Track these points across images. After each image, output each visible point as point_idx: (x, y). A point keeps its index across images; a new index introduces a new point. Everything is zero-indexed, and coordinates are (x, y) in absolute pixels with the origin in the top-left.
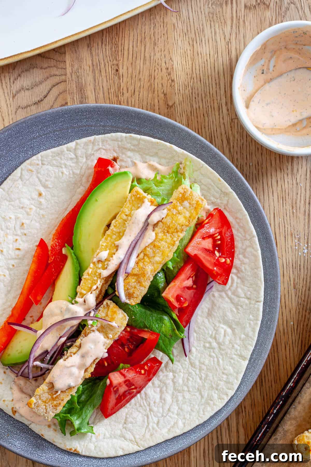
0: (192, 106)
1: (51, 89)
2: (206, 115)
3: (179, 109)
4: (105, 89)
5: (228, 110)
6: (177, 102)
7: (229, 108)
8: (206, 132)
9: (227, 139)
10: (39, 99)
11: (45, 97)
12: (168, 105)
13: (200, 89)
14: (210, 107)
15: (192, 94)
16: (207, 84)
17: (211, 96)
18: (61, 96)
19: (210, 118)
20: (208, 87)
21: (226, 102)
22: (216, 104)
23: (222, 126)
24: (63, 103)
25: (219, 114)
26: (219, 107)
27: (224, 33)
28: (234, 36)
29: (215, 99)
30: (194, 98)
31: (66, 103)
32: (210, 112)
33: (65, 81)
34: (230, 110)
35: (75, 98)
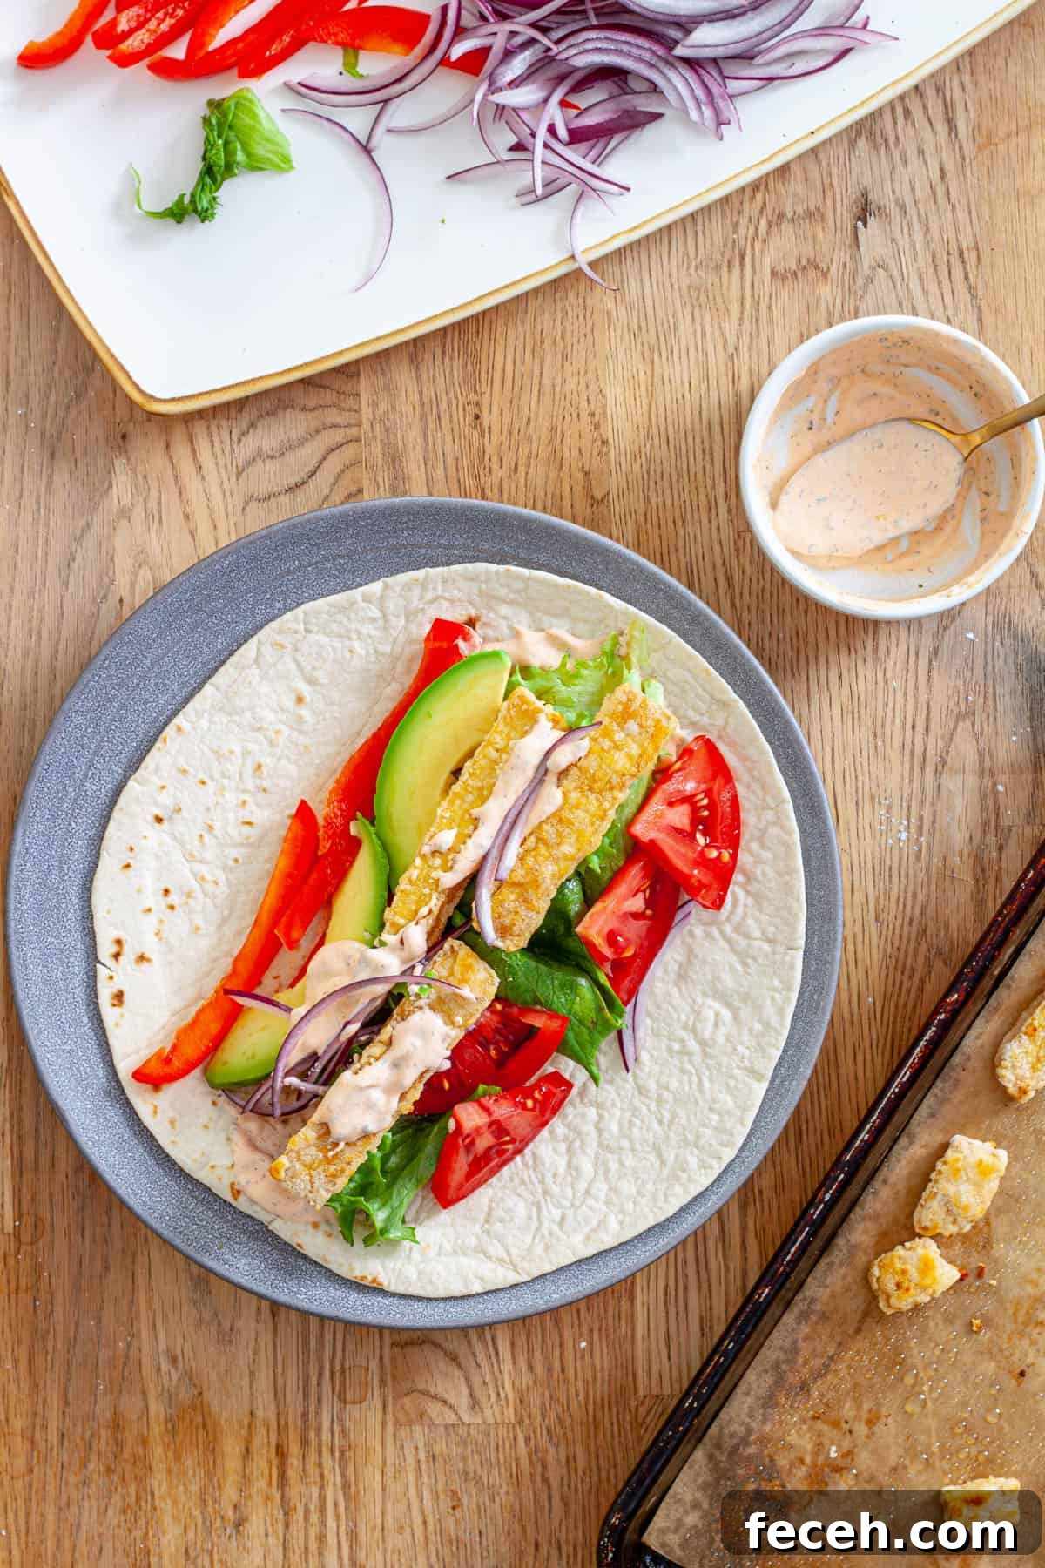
0: (647, 500)
1: (324, 458)
2: (679, 523)
3: (618, 507)
4: (450, 459)
5: (730, 511)
6: (614, 491)
7: (733, 505)
8: (679, 561)
9: (727, 579)
10: (297, 479)
11: (312, 475)
12: (592, 497)
13: (666, 464)
14: (688, 503)
15: (648, 473)
16: (684, 452)
17: (692, 478)
18: (348, 475)
19: (690, 529)
20: (684, 459)
21: (726, 493)
22: (702, 498)
23: (717, 548)
24: (353, 489)
25: (710, 521)
26: (710, 503)
27: (723, 335)
28: (745, 339)
29: (701, 484)
30: (652, 484)
31: (360, 491)
32: (689, 516)
33: (358, 440)
34: (734, 511)
35: (380, 480)
